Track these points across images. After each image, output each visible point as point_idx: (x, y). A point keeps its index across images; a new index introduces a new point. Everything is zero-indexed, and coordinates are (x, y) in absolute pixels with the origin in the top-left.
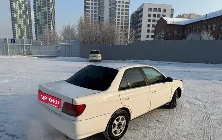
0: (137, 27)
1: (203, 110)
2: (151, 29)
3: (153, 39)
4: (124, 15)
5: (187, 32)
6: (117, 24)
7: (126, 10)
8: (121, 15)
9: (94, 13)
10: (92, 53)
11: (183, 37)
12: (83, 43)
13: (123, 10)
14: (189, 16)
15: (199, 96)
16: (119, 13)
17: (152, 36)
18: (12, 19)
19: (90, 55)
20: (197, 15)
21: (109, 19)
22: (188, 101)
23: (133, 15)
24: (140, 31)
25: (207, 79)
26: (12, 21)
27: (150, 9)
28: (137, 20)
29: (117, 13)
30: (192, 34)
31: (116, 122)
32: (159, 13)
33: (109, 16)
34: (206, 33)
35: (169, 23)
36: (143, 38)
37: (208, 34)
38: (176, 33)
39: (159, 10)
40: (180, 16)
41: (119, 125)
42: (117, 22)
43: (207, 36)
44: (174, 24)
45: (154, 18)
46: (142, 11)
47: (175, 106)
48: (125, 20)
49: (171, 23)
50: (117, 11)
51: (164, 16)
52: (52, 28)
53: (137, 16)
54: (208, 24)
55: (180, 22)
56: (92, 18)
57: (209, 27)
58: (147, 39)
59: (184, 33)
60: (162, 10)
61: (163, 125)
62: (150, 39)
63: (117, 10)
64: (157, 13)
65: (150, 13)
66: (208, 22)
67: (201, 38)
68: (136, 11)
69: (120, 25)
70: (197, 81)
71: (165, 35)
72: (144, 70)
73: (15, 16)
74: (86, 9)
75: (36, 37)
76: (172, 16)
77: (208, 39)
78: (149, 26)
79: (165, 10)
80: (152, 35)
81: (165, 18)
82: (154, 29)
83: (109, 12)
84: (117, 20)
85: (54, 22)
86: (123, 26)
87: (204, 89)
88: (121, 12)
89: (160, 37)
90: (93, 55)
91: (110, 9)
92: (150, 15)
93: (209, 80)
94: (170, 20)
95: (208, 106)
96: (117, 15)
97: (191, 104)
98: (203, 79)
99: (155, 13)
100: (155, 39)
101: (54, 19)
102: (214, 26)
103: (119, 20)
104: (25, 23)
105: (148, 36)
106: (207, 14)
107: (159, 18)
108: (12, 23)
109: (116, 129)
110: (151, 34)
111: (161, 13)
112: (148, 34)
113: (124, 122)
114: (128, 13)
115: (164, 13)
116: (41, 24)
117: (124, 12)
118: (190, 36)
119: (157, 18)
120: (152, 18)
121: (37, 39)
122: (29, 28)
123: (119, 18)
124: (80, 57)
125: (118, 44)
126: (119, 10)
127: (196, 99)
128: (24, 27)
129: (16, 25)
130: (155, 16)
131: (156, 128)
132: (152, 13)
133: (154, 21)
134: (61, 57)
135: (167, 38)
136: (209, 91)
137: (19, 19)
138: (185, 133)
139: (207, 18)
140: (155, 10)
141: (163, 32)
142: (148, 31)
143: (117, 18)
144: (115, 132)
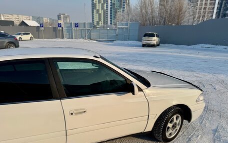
12: (142, 25)
18: (92, 5)
26: (92, 7)
73: (95, 2)
75: (111, 21)
85: (128, 5)
90: (147, 38)
101: (129, 1)
104: (102, 8)
108: (92, 9)
116: (116, 7)
121: (111, 23)
122: (105, 13)
128: (101, 12)
129: (95, 11)
137: (98, 5)
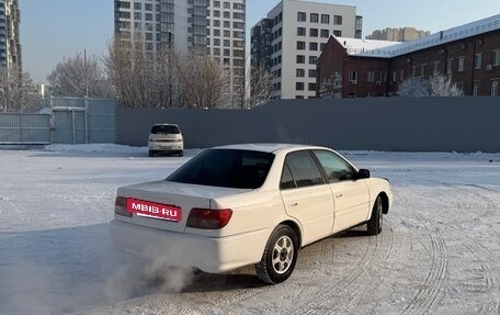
0: (270, 63)
1: (433, 235)
2: (308, 67)
3: (313, 93)
4: (232, 29)
5: (398, 75)
6: (212, 52)
7: (236, 15)
8: (222, 28)
9: (143, 21)
10: (156, 130)
11: (388, 88)
13: (227, 14)
14: (401, 34)
15: (426, 214)
16: (217, 23)
17: (312, 87)
19: (152, 136)
20: (419, 32)
21: (190, 39)
22: (404, 223)
23: (256, 29)
24: (279, 73)
25: (445, 184)
27: (302, 17)
28: (268, 43)
29: (212, 23)
30: (409, 81)
31: (277, 247)
32: (324, 26)
33: (190, 30)
34: (442, 80)
35: (352, 53)
36: (288, 92)
37: (446, 81)
38: (371, 77)
39: (326, 18)
40: (378, 35)
41: (283, 255)
42: (212, 46)
43: (443, 87)
44: (364, 55)
45: (314, 40)
46: (281, 19)
47: (380, 231)
48: (235, 43)
49: (358, 53)
50: (212, 18)
51: (338, 33)
52: (10, 60)
53: (268, 33)
54: (446, 55)
55: (379, 51)
56: (139, 34)
57: (450, 64)
58: (300, 93)
59: (390, 77)
60: (332, 19)
61: (359, 259)
62: (307, 93)
63: (212, 13)
64: (320, 26)
65: (302, 25)
66: (446, 51)
67: (430, 91)
68: (265, 20)
69: (222, 57)
70: (423, 187)
71: (343, 83)
72: (317, 155)
74: (121, 9)
76: (358, 34)
77: (447, 94)
78: (300, 59)
79: (339, 20)
80: (310, 84)
81: (340, 40)
82: (314, 67)
83: (189, 20)
84: (212, 42)
85: (16, 44)
86: (231, 57)
87: (438, 202)
88: (222, 19)
89: (330, 89)
91: (190, 10)
92: (301, 31)
93: (450, 185)
94: (354, 46)
95: (442, 227)
96: (212, 28)
97: (410, 226)
98: (438, 183)
99: (314, 26)
100: (318, 94)
101: (17, 34)
102: (461, 62)
103: (217, 42)
105: (300, 86)
106: (442, 33)
107: (325, 40)
109: (278, 260)
110: (307, 80)
111: (331, 27)
112: (300, 80)
113: (290, 249)
114: (243, 24)
115: (338, 28)
117: (232, 20)
118: (407, 87)
119: (320, 40)
120: (307, 39)
123: (219, 38)
124: (116, 143)
125: (225, 107)
126: (217, 13)
127: (419, 218)
130: (314, 33)
131: (346, 263)
132: (308, 25)
133: (313, 46)
134: (59, 147)
135: (348, 92)
136: (448, 204)
138: (400, 267)
139: (444, 41)
140: (314, 17)
141: (338, 77)
142: (300, 73)
143: (212, 37)
144: (277, 265)
